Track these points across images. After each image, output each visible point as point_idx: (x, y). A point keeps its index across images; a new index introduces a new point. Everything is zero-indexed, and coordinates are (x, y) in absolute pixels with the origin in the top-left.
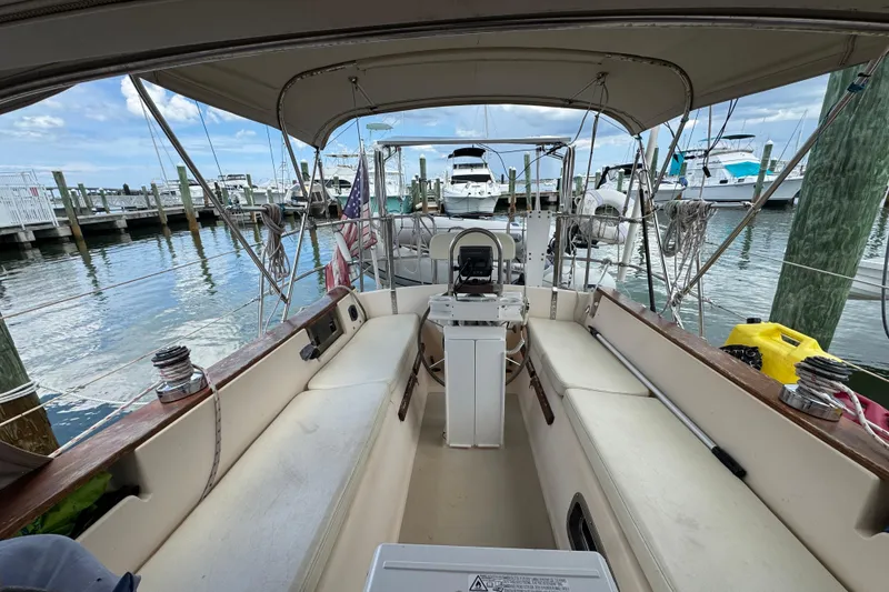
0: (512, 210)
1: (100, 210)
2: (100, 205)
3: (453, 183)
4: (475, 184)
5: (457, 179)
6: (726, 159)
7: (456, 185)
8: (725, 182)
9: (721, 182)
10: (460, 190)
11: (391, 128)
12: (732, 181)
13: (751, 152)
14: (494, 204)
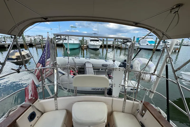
0: (103, 48)
1: (3, 42)
2: (3, 40)
3: (90, 41)
4: (95, 42)
5: (91, 40)
6: (148, 40)
7: (91, 42)
8: (148, 45)
9: (147, 45)
10: (92, 43)
11: (76, 27)
12: (149, 45)
13: (153, 39)
14: (99, 47)
